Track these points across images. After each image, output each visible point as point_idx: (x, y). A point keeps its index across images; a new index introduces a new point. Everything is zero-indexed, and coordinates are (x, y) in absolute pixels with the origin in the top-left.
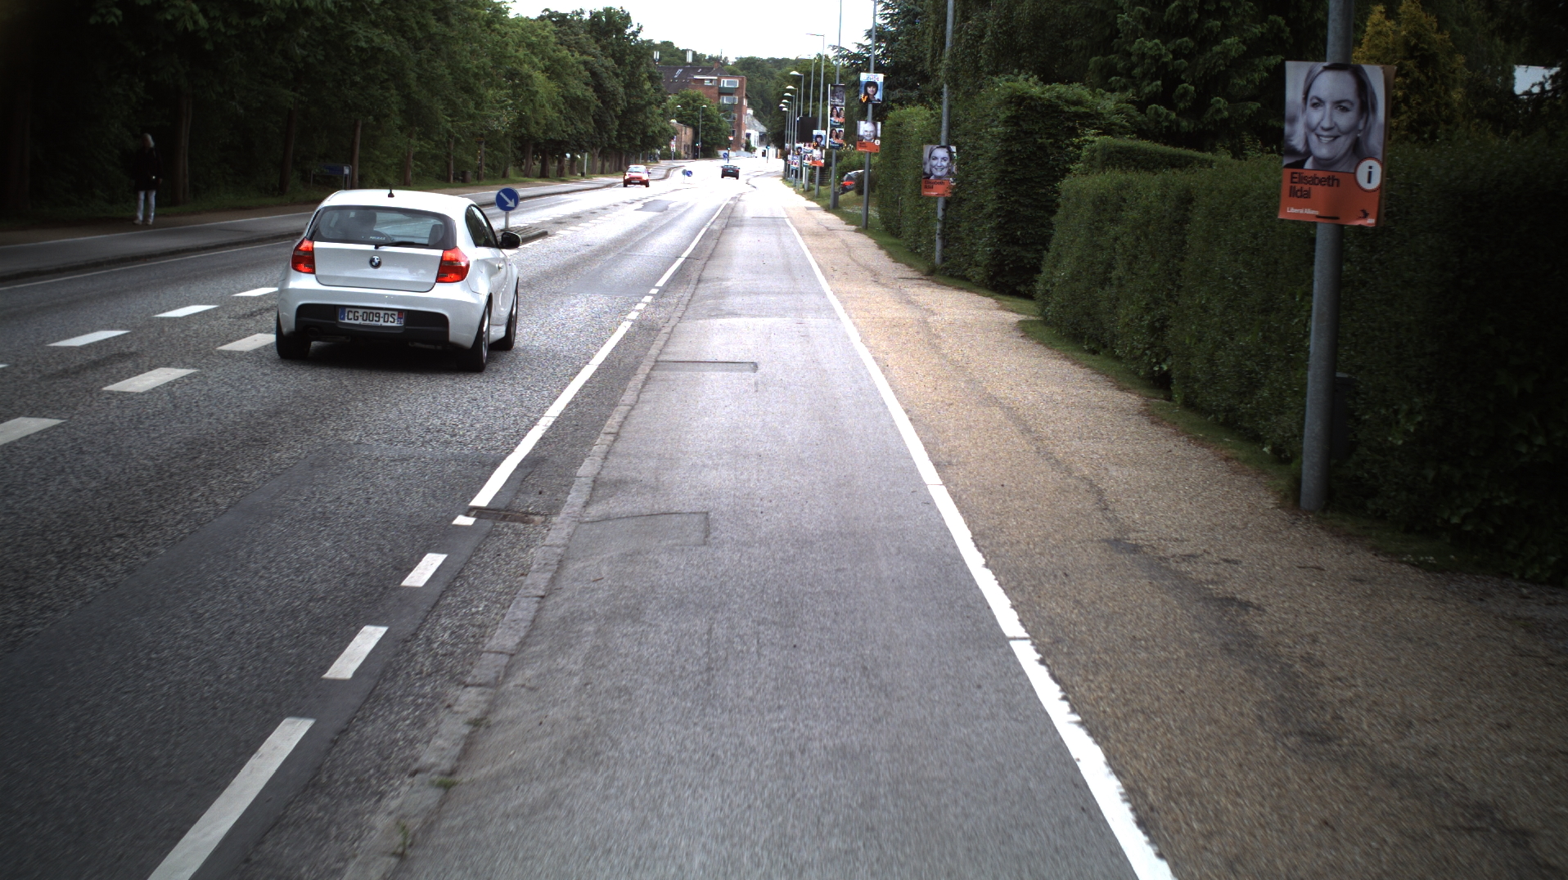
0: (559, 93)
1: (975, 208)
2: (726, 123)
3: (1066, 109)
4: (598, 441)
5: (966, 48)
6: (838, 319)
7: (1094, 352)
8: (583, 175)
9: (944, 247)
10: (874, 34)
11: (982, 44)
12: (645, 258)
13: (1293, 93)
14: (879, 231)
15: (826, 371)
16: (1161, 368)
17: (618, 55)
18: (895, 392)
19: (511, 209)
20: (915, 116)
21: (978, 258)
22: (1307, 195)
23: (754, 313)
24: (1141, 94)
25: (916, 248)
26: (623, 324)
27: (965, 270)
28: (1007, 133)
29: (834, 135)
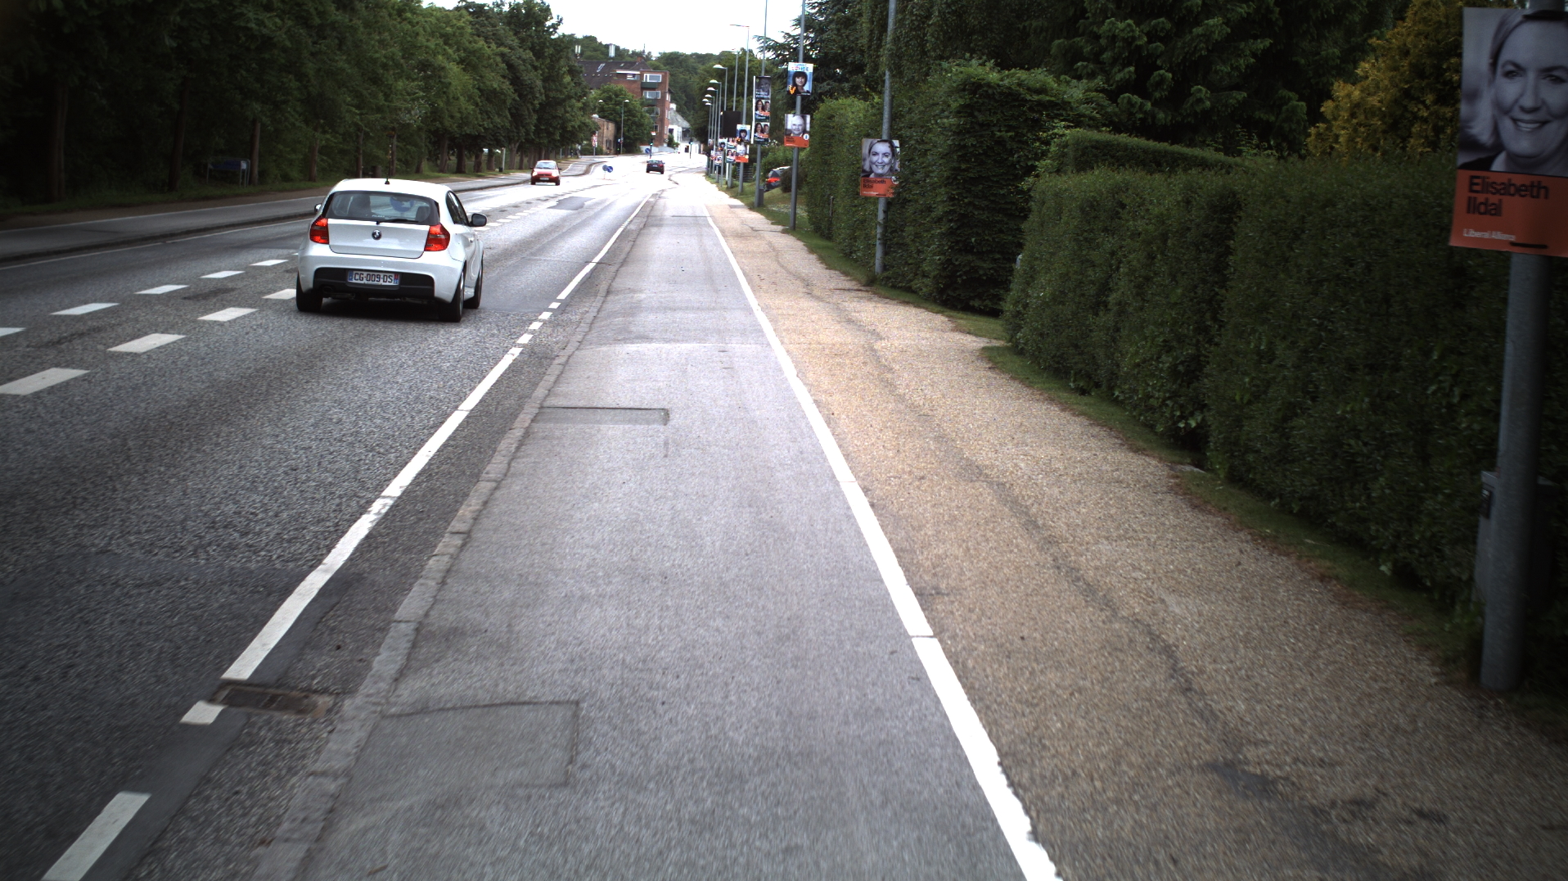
0: (474, 87)
1: (922, 211)
2: (648, 119)
3: (1028, 97)
5: (911, 30)
6: (768, 345)
7: (1083, 392)
8: (501, 170)
9: (886, 253)
10: (803, 23)
11: (929, 26)
12: (551, 263)
13: (1475, 56)
14: (808, 232)
15: (754, 422)
16: (1188, 425)
17: (538, 48)
20: (851, 109)
21: (926, 267)
22: (1496, 211)
23: (668, 336)
24: (1111, 82)
25: (851, 253)
26: (511, 351)
27: (911, 281)
28: (959, 125)
29: (759, 129)
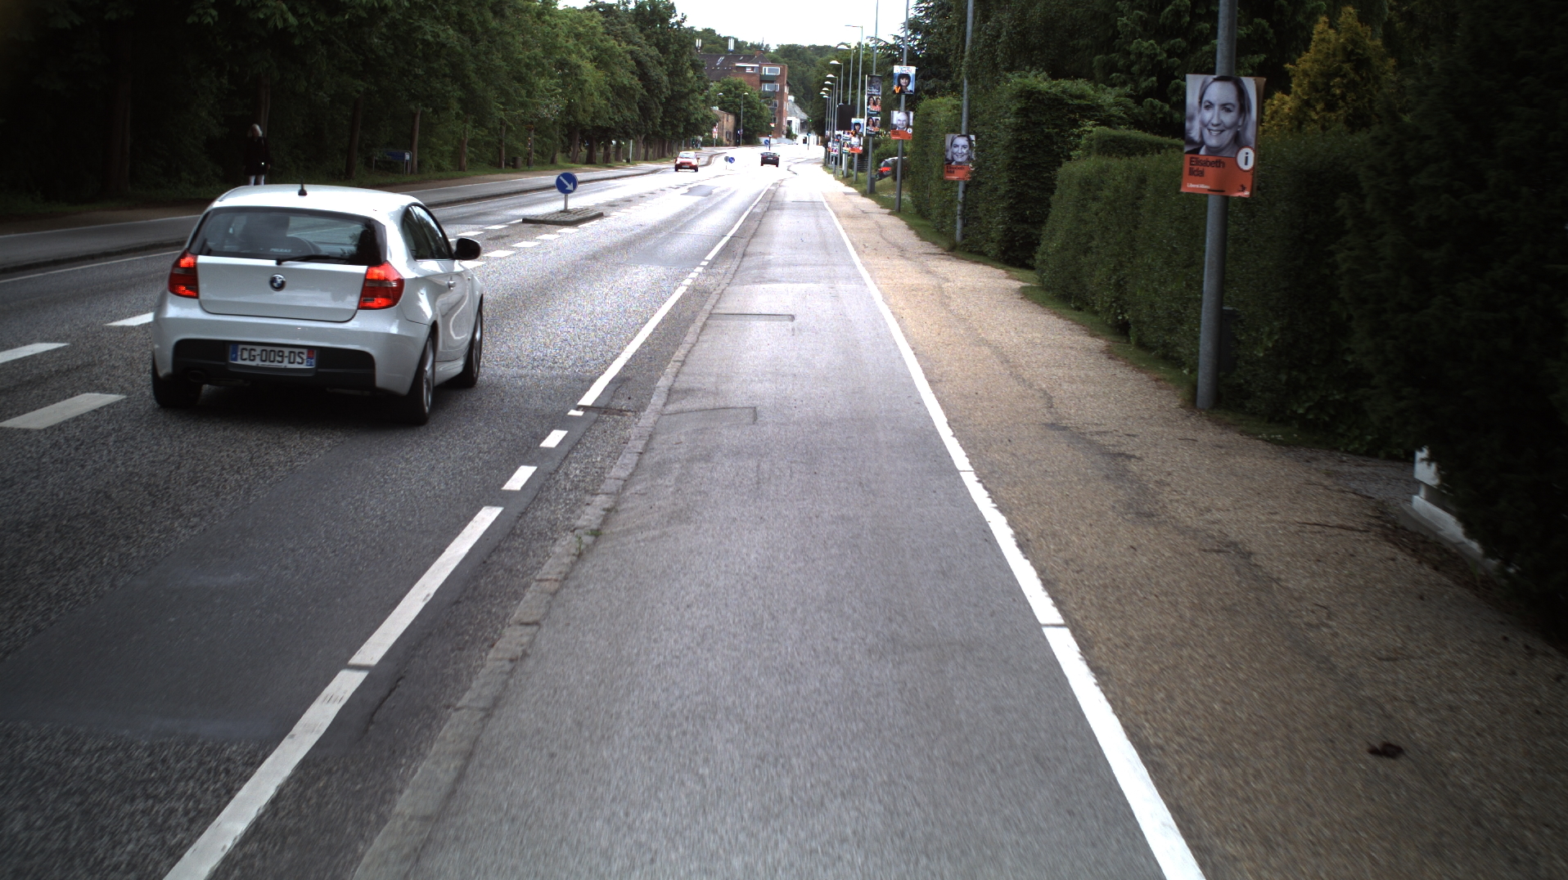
0: (606, 83)
1: (990, 191)
2: (767, 110)
3: (1070, 102)
4: (669, 366)
5: (985, 46)
6: (865, 284)
7: (1079, 309)
8: (628, 161)
9: (965, 225)
10: (909, 26)
11: (999, 43)
14: (910, 213)
15: (850, 321)
16: (1124, 317)
17: (662, 44)
18: (906, 336)
19: (570, 192)
20: (942, 106)
22: (1201, 174)
23: (792, 280)
24: (1138, 89)
25: (940, 228)
26: (679, 289)
27: (982, 246)
28: (1017, 123)
29: (871, 123)
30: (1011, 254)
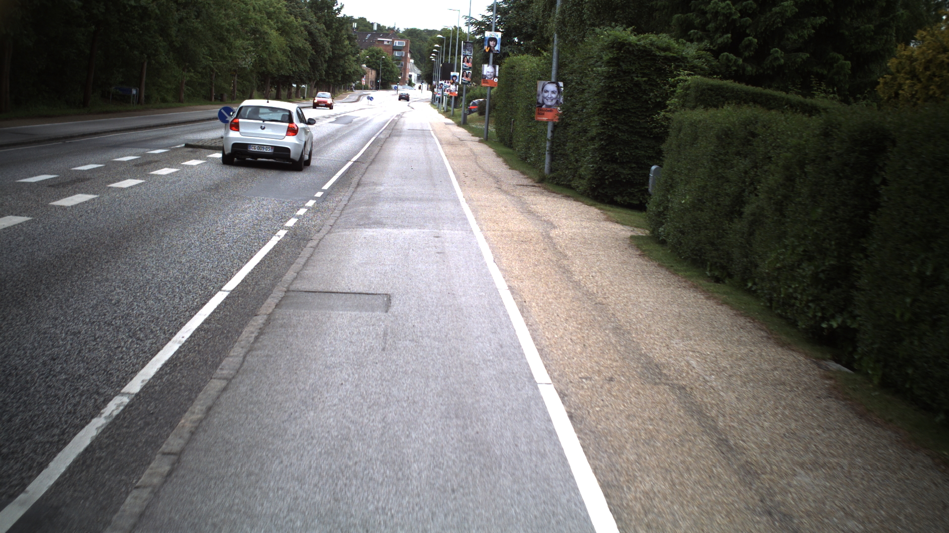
0: (287, 44)
1: (580, 132)
2: (397, 68)
3: (658, 54)
6: (471, 231)
8: (304, 98)
9: (552, 160)
10: (493, 9)
14: (495, 142)
15: (460, 309)
16: (829, 325)
17: (328, 22)
20: (527, 62)
21: (582, 171)
23: (399, 222)
24: (714, 44)
25: (526, 158)
26: (278, 233)
27: (570, 181)
28: (609, 72)
29: (465, 75)
30: (600, 191)
